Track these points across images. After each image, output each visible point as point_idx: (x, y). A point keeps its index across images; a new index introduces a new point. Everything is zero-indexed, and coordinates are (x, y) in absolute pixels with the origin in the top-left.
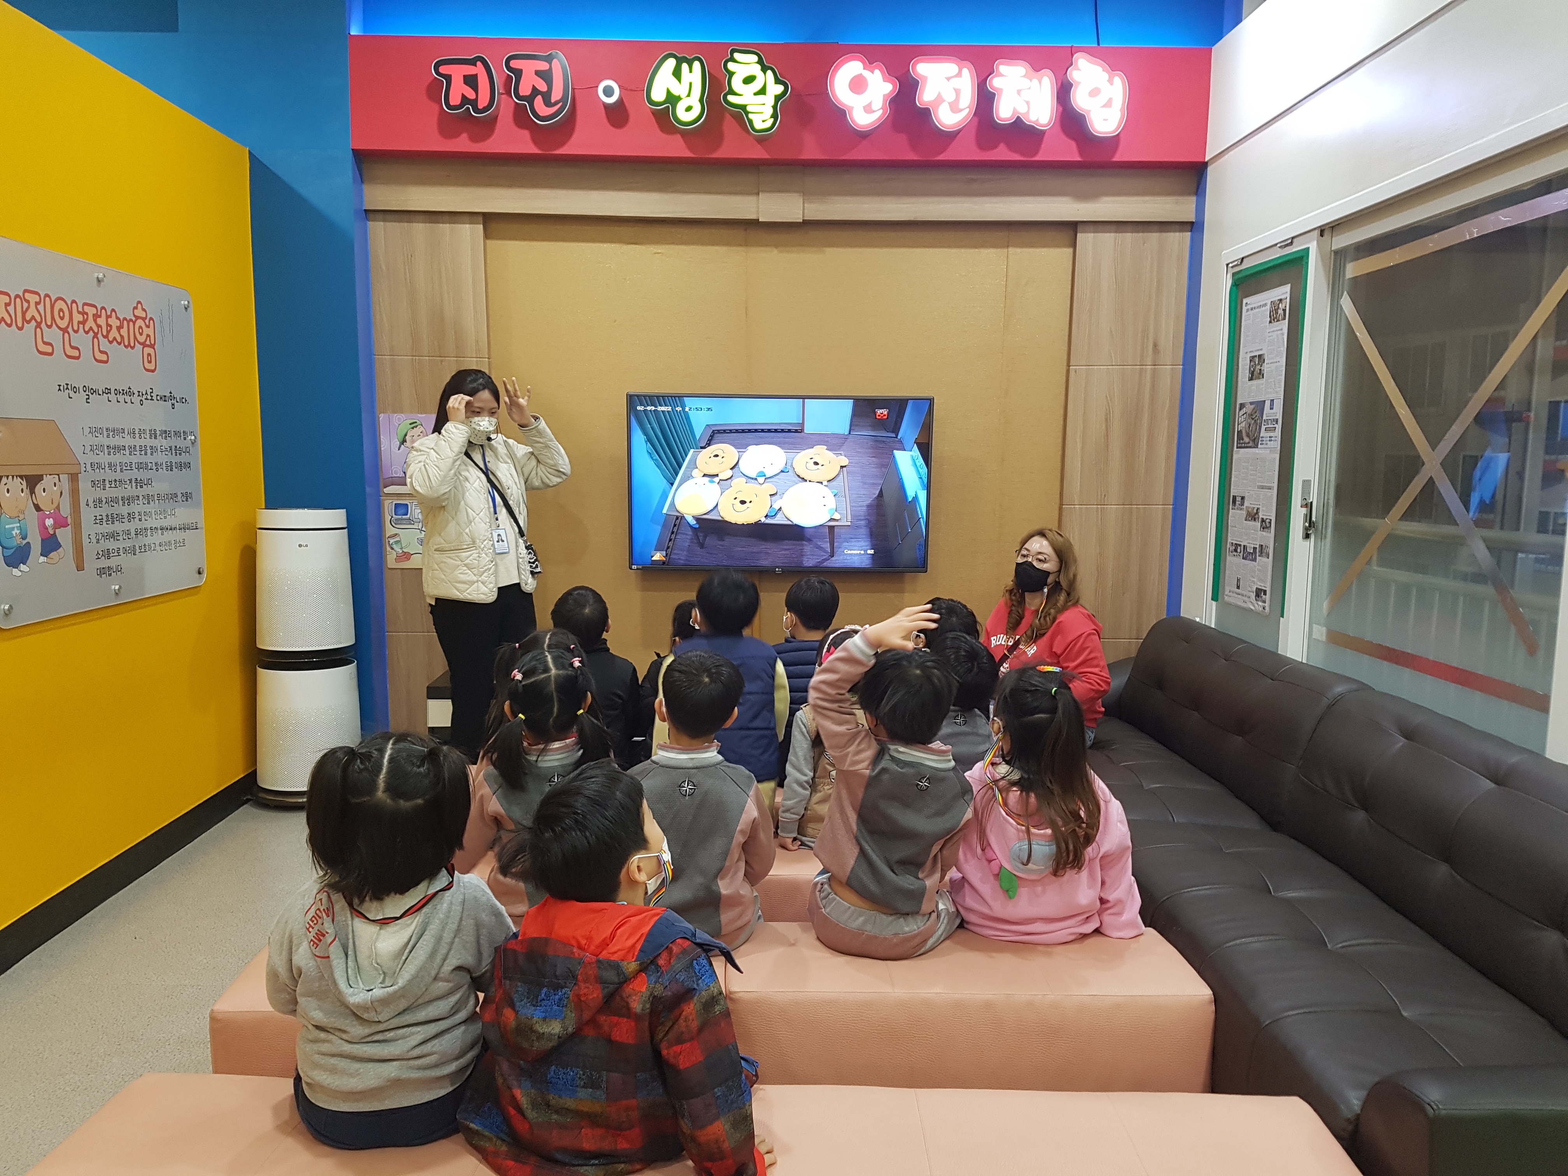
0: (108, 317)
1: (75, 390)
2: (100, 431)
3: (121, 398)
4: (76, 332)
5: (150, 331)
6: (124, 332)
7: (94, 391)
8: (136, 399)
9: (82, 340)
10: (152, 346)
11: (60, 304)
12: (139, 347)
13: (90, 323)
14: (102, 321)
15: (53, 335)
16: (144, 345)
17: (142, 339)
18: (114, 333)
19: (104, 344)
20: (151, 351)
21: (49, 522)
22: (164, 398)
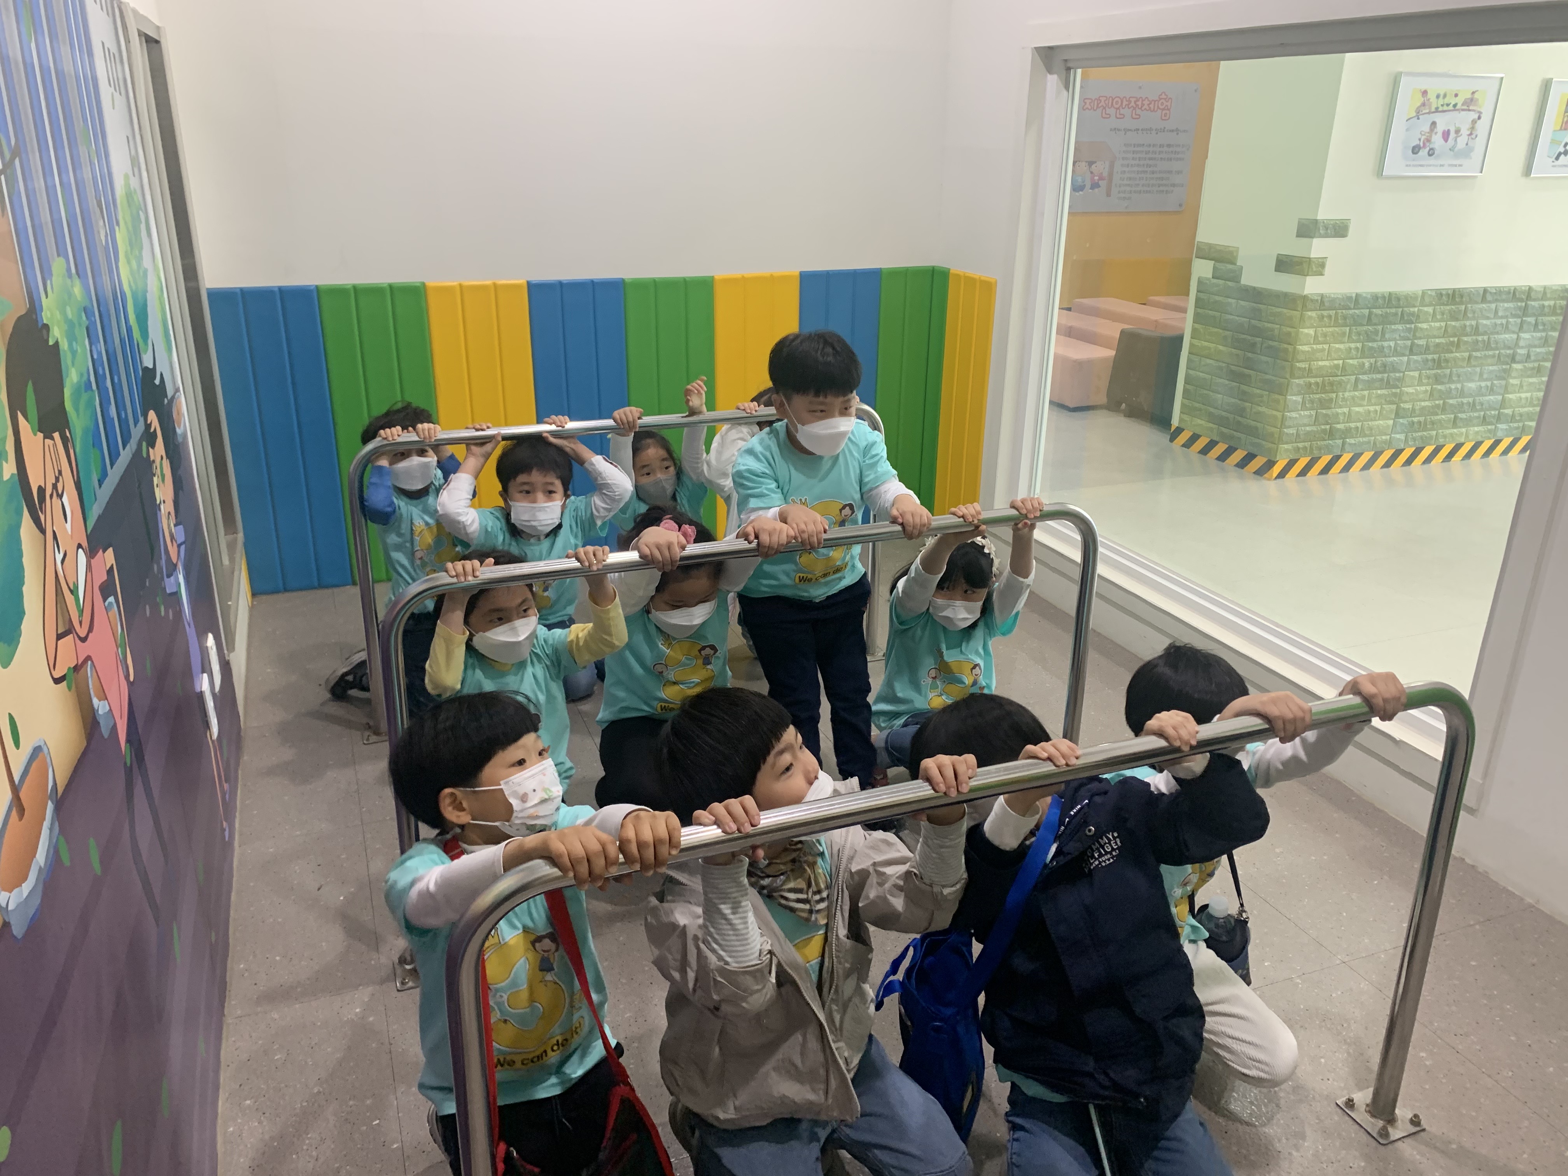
0: (1143, 101)
1: (1119, 130)
2: (1131, 145)
3: (1145, 132)
4: (1123, 108)
5: (1169, 104)
6: (1152, 106)
7: (1129, 130)
8: (1154, 132)
9: (1127, 112)
10: (1168, 110)
11: (1117, 99)
12: (1159, 111)
13: (1133, 104)
14: (1139, 103)
15: (1112, 111)
16: (1163, 109)
17: (1161, 107)
18: (1146, 106)
19: (1138, 111)
20: (1168, 112)
21: (1096, 178)
22: (1172, 131)
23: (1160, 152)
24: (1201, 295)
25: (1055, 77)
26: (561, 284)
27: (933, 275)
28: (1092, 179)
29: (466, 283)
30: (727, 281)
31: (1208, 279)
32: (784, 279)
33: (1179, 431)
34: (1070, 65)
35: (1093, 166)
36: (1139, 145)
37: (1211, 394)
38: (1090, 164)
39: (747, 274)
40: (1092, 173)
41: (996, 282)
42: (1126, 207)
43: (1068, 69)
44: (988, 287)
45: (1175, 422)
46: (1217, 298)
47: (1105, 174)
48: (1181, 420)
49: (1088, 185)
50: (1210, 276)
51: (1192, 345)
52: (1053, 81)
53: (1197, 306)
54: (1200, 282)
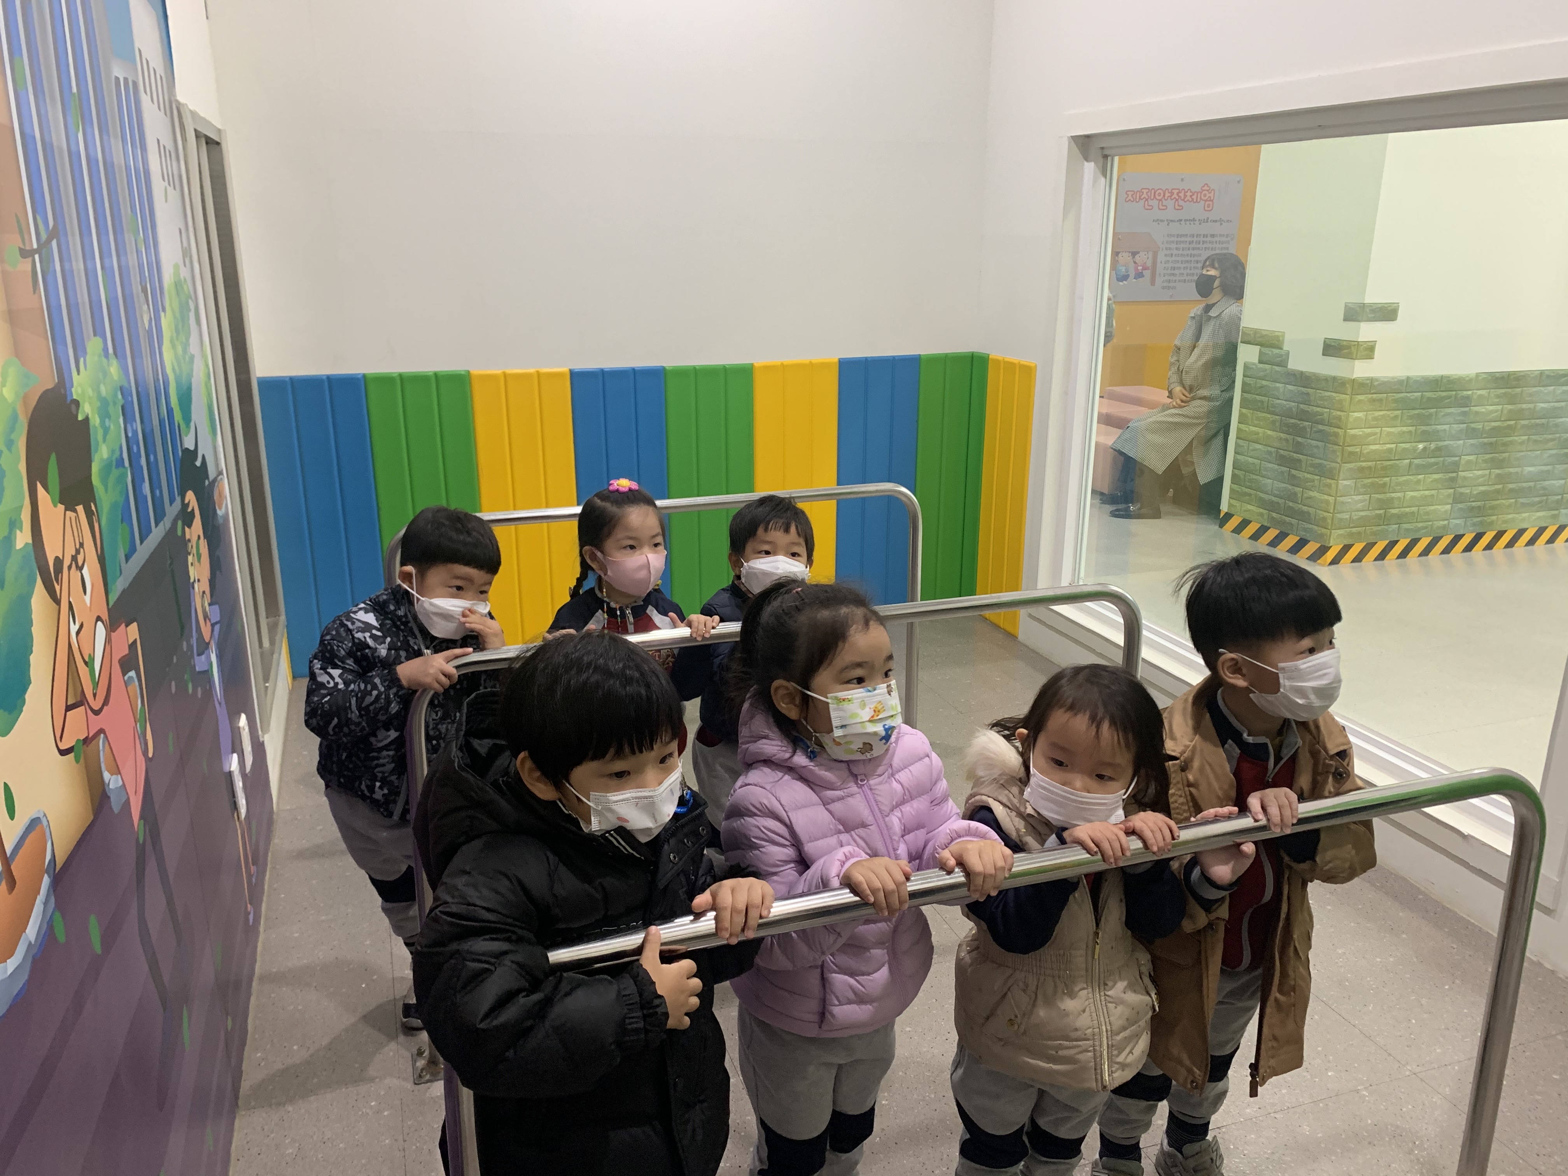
0: (1185, 192)
1: (1162, 221)
2: (1174, 236)
3: (1188, 223)
4: (1166, 200)
5: (1212, 195)
6: (1194, 197)
7: (1172, 221)
8: (1197, 223)
9: (1169, 203)
10: (1211, 201)
11: (1160, 191)
12: (1202, 203)
13: (1175, 196)
14: (1182, 195)
15: (1154, 203)
16: (1206, 201)
17: (1205, 198)
18: (1188, 198)
19: (1181, 203)
20: (1211, 203)
21: (1140, 268)
22: (1216, 221)
23: (1204, 242)
24: (1248, 380)
25: (1092, 164)
26: (602, 372)
27: (972, 361)
28: (1136, 269)
29: (509, 371)
30: (768, 369)
31: (1254, 364)
32: (824, 365)
33: (1228, 516)
34: (1106, 152)
35: (1137, 256)
36: (1181, 236)
37: (1261, 479)
38: (1134, 254)
39: (787, 361)
40: (1135, 262)
41: (1036, 366)
42: (1171, 296)
43: (1105, 157)
44: (1028, 372)
45: (1224, 508)
46: (1264, 383)
47: (1149, 264)
48: (1230, 505)
49: (1132, 274)
50: (1256, 361)
51: (1239, 430)
52: (1089, 168)
53: (1243, 391)
54: (1246, 367)
